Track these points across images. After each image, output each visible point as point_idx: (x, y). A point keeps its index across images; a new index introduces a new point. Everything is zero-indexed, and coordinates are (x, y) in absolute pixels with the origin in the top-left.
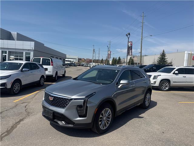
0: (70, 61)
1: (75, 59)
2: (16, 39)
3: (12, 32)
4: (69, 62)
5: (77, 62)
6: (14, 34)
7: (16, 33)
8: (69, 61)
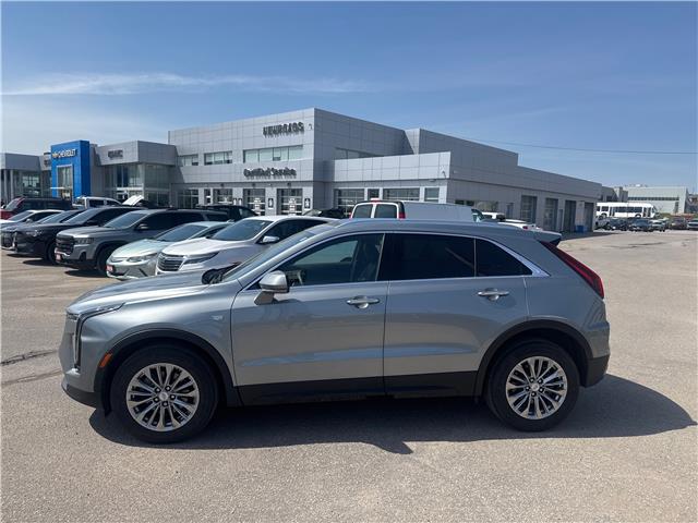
0: (638, 210)
1: (670, 199)
2: (416, 150)
3: (406, 131)
4: (633, 215)
5: (681, 211)
6: (413, 134)
7: (418, 131)
8: (631, 210)
